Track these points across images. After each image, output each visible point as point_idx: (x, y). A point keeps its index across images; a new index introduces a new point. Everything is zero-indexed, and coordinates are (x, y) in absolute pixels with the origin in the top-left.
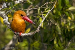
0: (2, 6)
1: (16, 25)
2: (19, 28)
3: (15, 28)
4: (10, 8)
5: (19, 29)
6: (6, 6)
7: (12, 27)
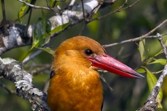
0: (5, 40)
1: (69, 93)
2: (78, 102)
3: (63, 102)
4: (36, 43)
5: (78, 106)
6: (19, 40)
7: (52, 100)
